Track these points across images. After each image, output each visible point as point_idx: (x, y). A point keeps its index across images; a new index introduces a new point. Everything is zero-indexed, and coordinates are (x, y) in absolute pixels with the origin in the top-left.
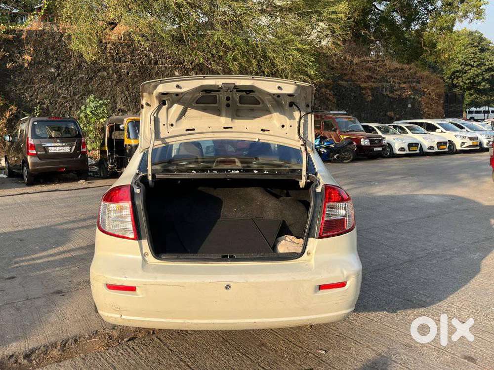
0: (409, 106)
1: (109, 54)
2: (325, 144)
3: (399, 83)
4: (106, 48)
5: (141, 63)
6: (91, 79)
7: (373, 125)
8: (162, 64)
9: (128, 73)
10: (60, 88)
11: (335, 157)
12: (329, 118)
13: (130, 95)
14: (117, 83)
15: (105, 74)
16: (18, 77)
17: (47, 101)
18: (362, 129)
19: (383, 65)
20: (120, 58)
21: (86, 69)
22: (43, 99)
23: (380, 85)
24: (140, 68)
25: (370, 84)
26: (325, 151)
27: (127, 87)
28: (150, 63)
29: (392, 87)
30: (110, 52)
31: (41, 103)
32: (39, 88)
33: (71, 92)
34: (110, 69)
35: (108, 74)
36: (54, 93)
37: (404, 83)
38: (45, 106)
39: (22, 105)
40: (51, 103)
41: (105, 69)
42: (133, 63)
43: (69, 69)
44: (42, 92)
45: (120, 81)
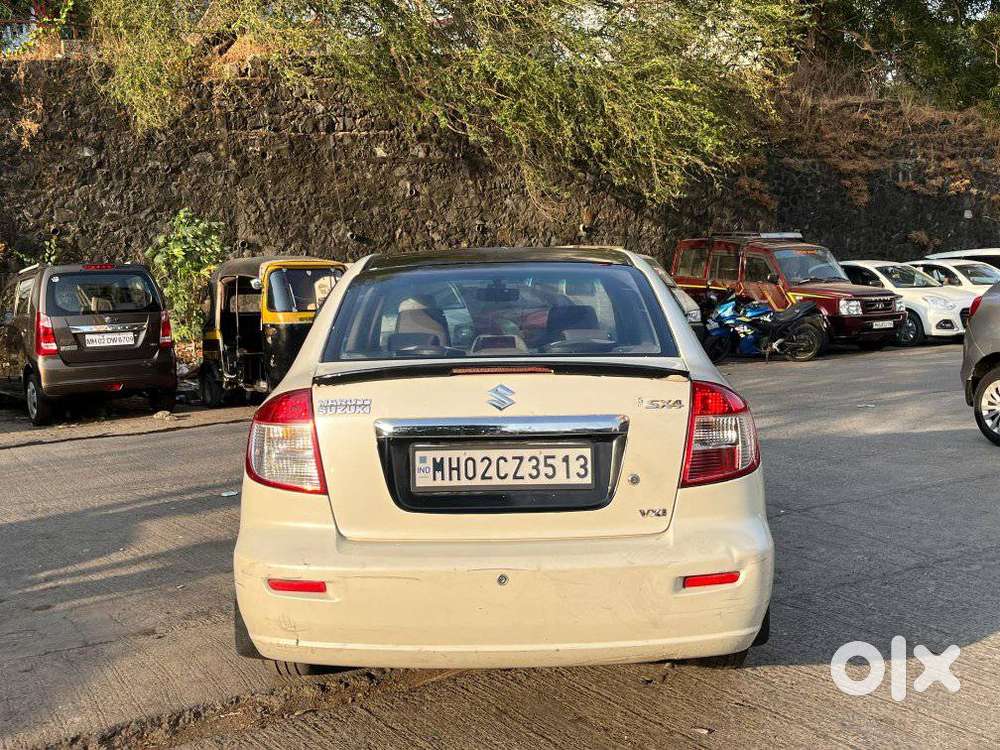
0: (968, 215)
1: (218, 111)
2: (749, 314)
3: (939, 159)
4: (210, 95)
5: (295, 129)
6: (177, 171)
7: (870, 265)
8: (344, 130)
9: (264, 155)
10: (104, 195)
11: (775, 346)
12: (759, 249)
13: (268, 206)
14: (238, 179)
15: (210, 158)
16: (8, 172)
17: (73, 228)
18: (844, 276)
19: (897, 115)
20: (245, 120)
21: (165, 146)
22: (65, 223)
23: (889, 164)
24: (291, 142)
25: (863, 163)
26: (750, 332)
27: (262, 188)
28: (316, 127)
29: (920, 169)
30: (219, 106)
31: (61, 232)
32: (55, 197)
33: (128, 203)
34: (221, 146)
35: (216, 157)
36: (90, 206)
37: (953, 157)
38: (68, 239)
39: (17, 238)
40: (83, 232)
41: (208, 146)
42: (275, 130)
43: (125, 149)
44: (62, 206)
45: (243, 174)
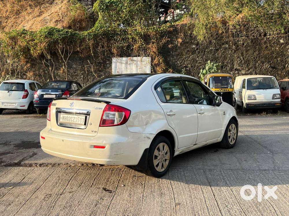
1: (230, 33)
4: (229, 28)
5: (254, 36)
6: (218, 50)
8: (270, 35)
9: (243, 44)
10: (197, 57)
13: (244, 59)
14: (235, 51)
15: (227, 46)
16: (175, 52)
17: (189, 66)
20: (238, 35)
21: (215, 43)
22: (188, 64)
24: (252, 40)
27: (242, 53)
28: (260, 35)
30: (231, 32)
31: (186, 67)
32: (185, 58)
33: (204, 59)
34: (231, 43)
35: (229, 46)
36: (194, 60)
38: (188, 69)
39: (176, 68)
40: (192, 67)
41: (227, 43)
42: (247, 37)
43: (204, 45)
44: (187, 60)
45: (237, 49)
